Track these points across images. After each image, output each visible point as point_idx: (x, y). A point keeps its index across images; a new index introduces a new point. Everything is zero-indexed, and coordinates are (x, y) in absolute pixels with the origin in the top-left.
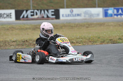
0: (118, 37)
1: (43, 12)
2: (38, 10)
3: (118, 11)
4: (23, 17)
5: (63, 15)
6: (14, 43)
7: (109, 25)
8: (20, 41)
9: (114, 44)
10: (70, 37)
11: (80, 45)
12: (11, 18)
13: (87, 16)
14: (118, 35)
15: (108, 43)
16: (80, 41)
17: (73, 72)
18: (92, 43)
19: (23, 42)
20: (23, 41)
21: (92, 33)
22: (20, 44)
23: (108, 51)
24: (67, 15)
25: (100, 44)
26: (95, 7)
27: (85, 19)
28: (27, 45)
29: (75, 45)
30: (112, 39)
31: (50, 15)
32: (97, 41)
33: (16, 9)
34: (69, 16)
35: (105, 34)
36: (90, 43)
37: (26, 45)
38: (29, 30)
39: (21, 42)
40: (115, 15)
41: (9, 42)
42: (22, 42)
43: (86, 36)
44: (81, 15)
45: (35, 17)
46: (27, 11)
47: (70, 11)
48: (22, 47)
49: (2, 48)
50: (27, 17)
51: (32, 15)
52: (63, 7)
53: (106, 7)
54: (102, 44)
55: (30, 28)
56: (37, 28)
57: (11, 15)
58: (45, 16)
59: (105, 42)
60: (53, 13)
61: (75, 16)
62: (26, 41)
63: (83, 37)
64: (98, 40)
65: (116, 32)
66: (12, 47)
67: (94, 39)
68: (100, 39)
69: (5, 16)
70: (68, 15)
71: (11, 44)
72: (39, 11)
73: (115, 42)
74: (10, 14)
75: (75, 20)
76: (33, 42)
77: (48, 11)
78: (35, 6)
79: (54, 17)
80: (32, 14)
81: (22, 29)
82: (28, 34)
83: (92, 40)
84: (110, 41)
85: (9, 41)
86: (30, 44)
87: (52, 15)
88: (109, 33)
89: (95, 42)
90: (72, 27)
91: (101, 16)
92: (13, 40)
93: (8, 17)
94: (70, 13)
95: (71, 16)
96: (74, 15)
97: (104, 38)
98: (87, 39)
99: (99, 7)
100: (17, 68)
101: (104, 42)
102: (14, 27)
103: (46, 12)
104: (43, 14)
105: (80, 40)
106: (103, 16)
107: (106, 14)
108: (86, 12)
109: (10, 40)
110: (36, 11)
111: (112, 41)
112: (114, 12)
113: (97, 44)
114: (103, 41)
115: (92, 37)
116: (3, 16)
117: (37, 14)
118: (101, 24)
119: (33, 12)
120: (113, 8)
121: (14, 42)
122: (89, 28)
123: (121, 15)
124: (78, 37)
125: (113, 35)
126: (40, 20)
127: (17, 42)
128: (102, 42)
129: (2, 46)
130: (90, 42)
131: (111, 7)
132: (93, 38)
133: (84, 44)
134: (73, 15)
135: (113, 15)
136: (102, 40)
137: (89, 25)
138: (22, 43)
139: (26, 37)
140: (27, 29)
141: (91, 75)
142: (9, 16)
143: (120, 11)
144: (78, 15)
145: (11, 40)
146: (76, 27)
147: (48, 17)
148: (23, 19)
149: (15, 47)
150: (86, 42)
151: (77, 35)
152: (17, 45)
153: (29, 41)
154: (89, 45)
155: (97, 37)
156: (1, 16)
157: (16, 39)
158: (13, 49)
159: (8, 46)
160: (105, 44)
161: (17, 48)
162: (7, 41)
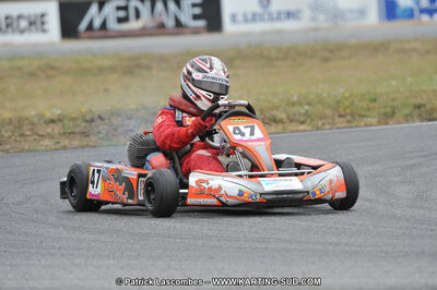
1: (159, 6)
2: (142, 0)
5: (234, 18)
6: (52, 125)
7: (403, 51)
8: (74, 119)
9: (430, 120)
10: (262, 97)
11: (302, 127)
12: (44, 31)
13: (322, 17)
15: (408, 118)
16: (300, 114)
18: (349, 122)
19: (86, 121)
20: (88, 118)
21: (347, 82)
22: (78, 130)
23: (411, 152)
24: (249, 17)
25: (379, 123)
27: (317, 29)
28: (101, 136)
29: (284, 128)
30: (423, 102)
31: (186, 18)
32: (368, 113)
34: (254, 18)
35: (394, 83)
36: (340, 122)
37: (100, 133)
38: (112, 76)
39: (79, 122)
40: (423, 11)
41: (33, 124)
42: (84, 124)
43: (325, 95)
44: (299, 15)
45: (133, 25)
46: (101, 5)
47: (261, 1)
48: (84, 143)
49: (8, 147)
50: (104, 26)
51: (121, 20)
54: (387, 124)
55: (112, 69)
56: (139, 66)
57: (45, 19)
58: (170, 23)
59: (398, 115)
60: (197, 11)
61: (279, 18)
62: (100, 117)
63: (312, 97)
64: (369, 109)
66: (46, 142)
67: (356, 102)
68: (376, 104)
69: (24, 24)
70: (254, 15)
71: (40, 133)
72: (148, 4)
73: (436, 116)
74: (42, 16)
75: (279, 32)
76: (127, 122)
77: (178, 2)
79: (201, 23)
80: (122, 14)
81: (84, 71)
82: (106, 90)
83: (347, 107)
84: (417, 111)
85: (35, 120)
87: (196, 17)
88: (410, 79)
89: (362, 116)
90: (269, 59)
91: (373, 16)
92: (48, 115)
93: (33, 28)
94: (258, 9)
95: (262, 20)
96: (275, 16)
97: (393, 100)
98: (329, 106)
100: (64, 227)
101: (393, 113)
102: (57, 65)
103: (172, 6)
104: (160, 15)
105: (303, 111)
106: (380, 18)
107: (390, 10)
109: (37, 115)
110: (134, 3)
111: (423, 109)
112: (418, 2)
113: (366, 125)
114: (389, 110)
115: (346, 98)
116: (15, 24)
117: (138, 15)
118: (376, 48)
119: (125, 8)
121: (53, 121)
122: (332, 64)
124: (295, 99)
125: (424, 87)
126: (151, 35)
127: (66, 122)
128: (388, 117)
129: (10, 137)
130: (340, 116)
132: (353, 103)
133: (320, 124)
134: (270, 14)
135: (416, 13)
136: (386, 107)
137: (331, 51)
138: (85, 127)
139: (99, 104)
140: (102, 70)
142: (39, 23)
144: (289, 15)
145: (41, 116)
146: (285, 59)
147: (178, 24)
148: (90, 33)
149: (58, 143)
150: (326, 117)
151: (292, 92)
152: (65, 133)
153: (110, 119)
154: (338, 128)
155: (367, 97)
156: (10, 24)
157: (59, 112)
158: (52, 150)
159: (32, 139)
160: (399, 123)
161: (65, 148)
162: (27, 119)
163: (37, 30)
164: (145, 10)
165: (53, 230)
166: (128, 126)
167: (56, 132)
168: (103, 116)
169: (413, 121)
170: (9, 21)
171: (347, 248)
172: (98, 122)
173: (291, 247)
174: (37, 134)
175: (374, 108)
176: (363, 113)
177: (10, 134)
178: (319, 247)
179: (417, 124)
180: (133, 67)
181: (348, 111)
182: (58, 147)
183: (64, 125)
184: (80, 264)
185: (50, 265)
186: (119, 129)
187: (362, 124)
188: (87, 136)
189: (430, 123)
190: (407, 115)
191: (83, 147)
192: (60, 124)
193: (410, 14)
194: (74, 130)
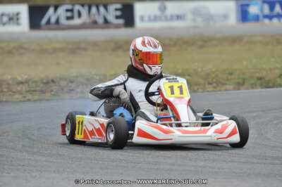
0: (277, 72)
1: (94, 9)
2: (83, 5)
3: (272, 8)
4: (48, 22)
5: (142, 18)
6: (21, 85)
7: (251, 42)
8: (35, 82)
9: (267, 88)
12: (18, 24)
13: (199, 19)
14: (278, 66)
15: (253, 86)
17: (171, 164)
18: (214, 87)
19: (43, 83)
20: (45, 81)
21: (214, 61)
22: (38, 89)
24: (152, 18)
25: (234, 89)
27: (195, 27)
28: (53, 93)
30: (263, 76)
31: (111, 18)
32: (227, 82)
33: (32, 3)
34: (156, 19)
35: (245, 63)
36: (209, 87)
37: (52, 91)
38: (62, 55)
39: (39, 84)
40: (265, 17)
41: (9, 84)
42: (42, 85)
43: (200, 69)
44: (185, 18)
45: (77, 21)
46: (56, 8)
47: (160, 8)
48: (42, 97)
50: (57, 21)
51: (68, 18)
54: (239, 89)
55: (62, 50)
56: (79, 48)
57: (20, 16)
58: (101, 21)
59: (247, 84)
60: (119, 13)
62: (53, 81)
63: (191, 71)
64: (228, 80)
65: (273, 59)
66: (17, 96)
67: (220, 75)
68: (233, 77)
69: (5, 19)
70: (155, 17)
71: (14, 90)
72: (87, 8)
73: (271, 85)
74: (18, 14)
75: (171, 28)
76: (70, 84)
77: (106, 7)
79: (121, 21)
80: (69, 14)
81: (43, 51)
82: (58, 64)
83: (214, 78)
84: (259, 82)
85: (11, 82)
86: (62, 89)
87: (117, 17)
88: (255, 61)
89: (223, 84)
91: (233, 19)
92: (19, 79)
93: (11, 22)
94: (158, 13)
95: (161, 20)
96: (169, 17)
97: (244, 74)
98: (202, 77)
100: (27, 152)
101: (244, 83)
102: (26, 46)
103: (102, 9)
104: (94, 15)
106: (237, 20)
107: (244, 16)
109: (11, 78)
110: (77, 7)
111: (263, 80)
113: (226, 90)
114: (241, 81)
115: (214, 72)
117: (80, 15)
118: (234, 40)
119: (72, 10)
120: (259, 1)
121: (22, 83)
122: (205, 50)
123: (279, 16)
124: (180, 71)
125: (264, 66)
126: (88, 28)
127: (30, 83)
128: (240, 85)
130: (209, 84)
132: (217, 75)
133: (196, 89)
134: (165, 16)
135: (261, 18)
136: (239, 79)
137: (205, 41)
138: (43, 87)
139: (52, 72)
140: (55, 51)
141: (216, 173)
142: (15, 19)
143: (278, 9)
144: (178, 17)
145: (14, 79)
146: (175, 45)
147: (106, 21)
148: (48, 26)
149: (25, 97)
150: (200, 84)
151: (178, 67)
152: (29, 91)
153: (59, 82)
154: (208, 91)
155: (227, 72)
157: (26, 77)
158: (21, 101)
159: (8, 94)
160: (248, 89)
161: (29, 100)
162: (5, 81)
163: (14, 23)
164: (84, 11)
165: (19, 154)
166: (71, 87)
167: (24, 90)
168: (54, 80)
169: (256, 88)
171: (210, 169)
172: (51, 84)
173: (174, 168)
174: (11, 91)
175: (231, 79)
176: (224, 82)
178: (193, 168)
179: (259, 90)
180: (75, 49)
181: (214, 80)
182: (25, 99)
183: (29, 85)
184: (36, 176)
185: (16, 177)
186: (65, 89)
187: (223, 89)
188: (44, 93)
189: (268, 90)
190: (253, 84)
191: (41, 100)
192: (27, 85)
193: (257, 18)
194: (35, 89)
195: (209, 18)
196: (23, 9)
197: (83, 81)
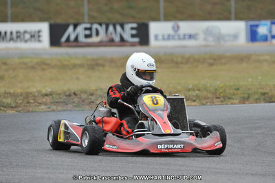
1: (111, 28)
2: (100, 24)
5: (156, 37)
6: (46, 97)
7: (259, 61)
8: (59, 94)
9: (270, 102)
10: (171, 86)
11: (194, 104)
12: (40, 41)
13: (211, 39)
15: (257, 101)
16: (195, 96)
17: (180, 165)
18: (222, 101)
19: (66, 96)
20: (67, 94)
21: (222, 78)
22: (61, 100)
24: (166, 37)
25: (240, 103)
26: (227, 18)
27: (206, 46)
28: (75, 104)
30: (267, 91)
31: (127, 36)
32: (233, 97)
33: (53, 22)
34: (169, 38)
35: (250, 80)
36: (217, 101)
37: (74, 102)
38: (81, 70)
39: (62, 96)
40: (273, 37)
41: (35, 96)
42: (65, 97)
43: (208, 85)
44: (197, 37)
45: (95, 39)
46: (75, 26)
47: (173, 28)
48: (65, 108)
49: (20, 109)
50: (76, 39)
51: (87, 36)
52: (157, 19)
53: (253, 19)
54: (244, 103)
55: (81, 66)
56: (98, 65)
57: (41, 34)
58: (117, 39)
59: (251, 99)
60: (134, 32)
61: (184, 39)
62: (75, 94)
63: (200, 86)
64: (234, 94)
66: (43, 107)
67: (227, 91)
68: (239, 92)
69: (27, 36)
70: (169, 36)
71: (39, 101)
72: (104, 26)
73: (273, 100)
74: (39, 32)
75: (184, 47)
76: (90, 97)
77: (122, 26)
78: (95, 14)
79: (136, 40)
80: (88, 32)
81: (63, 67)
82: (78, 78)
83: (221, 93)
84: (263, 97)
85: (36, 94)
86: (83, 101)
87: (133, 36)
88: (260, 78)
89: (229, 98)
90: (177, 63)
91: (242, 39)
92: (44, 91)
93: (33, 39)
94: (171, 32)
95: (173, 39)
96: (182, 37)
97: (249, 89)
98: (210, 92)
99: (238, 18)
101: (249, 97)
102: (48, 62)
103: (118, 28)
104: (111, 34)
105: (195, 94)
106: (247, 41)
107: (253, 36)
108: (208, 29)
109: (37, 91)
110: (95, 26)
111: (266, 95)
112: (270, 32)
113: (232, 104)
114: (246, 96)
115: (222, 88)
116: (22, 37)
117: (97, 33)
118: (242, 58)
119: (90, 29)
120: (268, 22)
121: (46, 95)
122: (214, 67)
124: (191, 87)
125: (269, 83)
126: (105, 46)
127: (54, 96)
128: (245, 100)
129: (21, 104)
130: (217, 98)
131: (265, 18)
132: (225, 90)
133: (204, 102)
134: (179, 36)
135: (269, 38)
136: (244, 94)
137: (215, 60)
138: (65, 99)
139: (74, 86)
140: (75, 66)
142: (36, 37)
144: (191, 37)
145: (39, 92)
146: (187, 63)
147: (122, 39)
148: (67, 44)
149: (49, 108)
150: (208, 98)
151: (189, 83)
152: (53, 102)
153: (80, 95)
154: (216, 105)
155: (234, 88)
156: (19, 36)
157: (50, 90)
158: (45, 112)
159: (34, 105)
160: (252, 103)
161: (53, 111)
162: (31, 93)
163: (35, 41)
164: (102, 30)
166: (91, 99)
167: (48, 101)
168: (76, 93)
169: (260, 102)
170: (18, 34)
171: (214, 170)
172: (73, 96)
173: (182, 168)
174: (37, 102)
175: (237, 94)
176: (230, 96)
177: (21, 101)
178: (199, 169)
179: (263, 104)
180: (94, 65)
181: (222, 95)
182: (49, 110)
186: (85, 101)
187: (230, 103)
188: (66, 104)
190: (257, 99)
191: (64, 111)
192: (51, 97)
193: (265, 39)
194: (59, 101)
195: (220, 37)
196: (44, 28)
197: (102, 94)
